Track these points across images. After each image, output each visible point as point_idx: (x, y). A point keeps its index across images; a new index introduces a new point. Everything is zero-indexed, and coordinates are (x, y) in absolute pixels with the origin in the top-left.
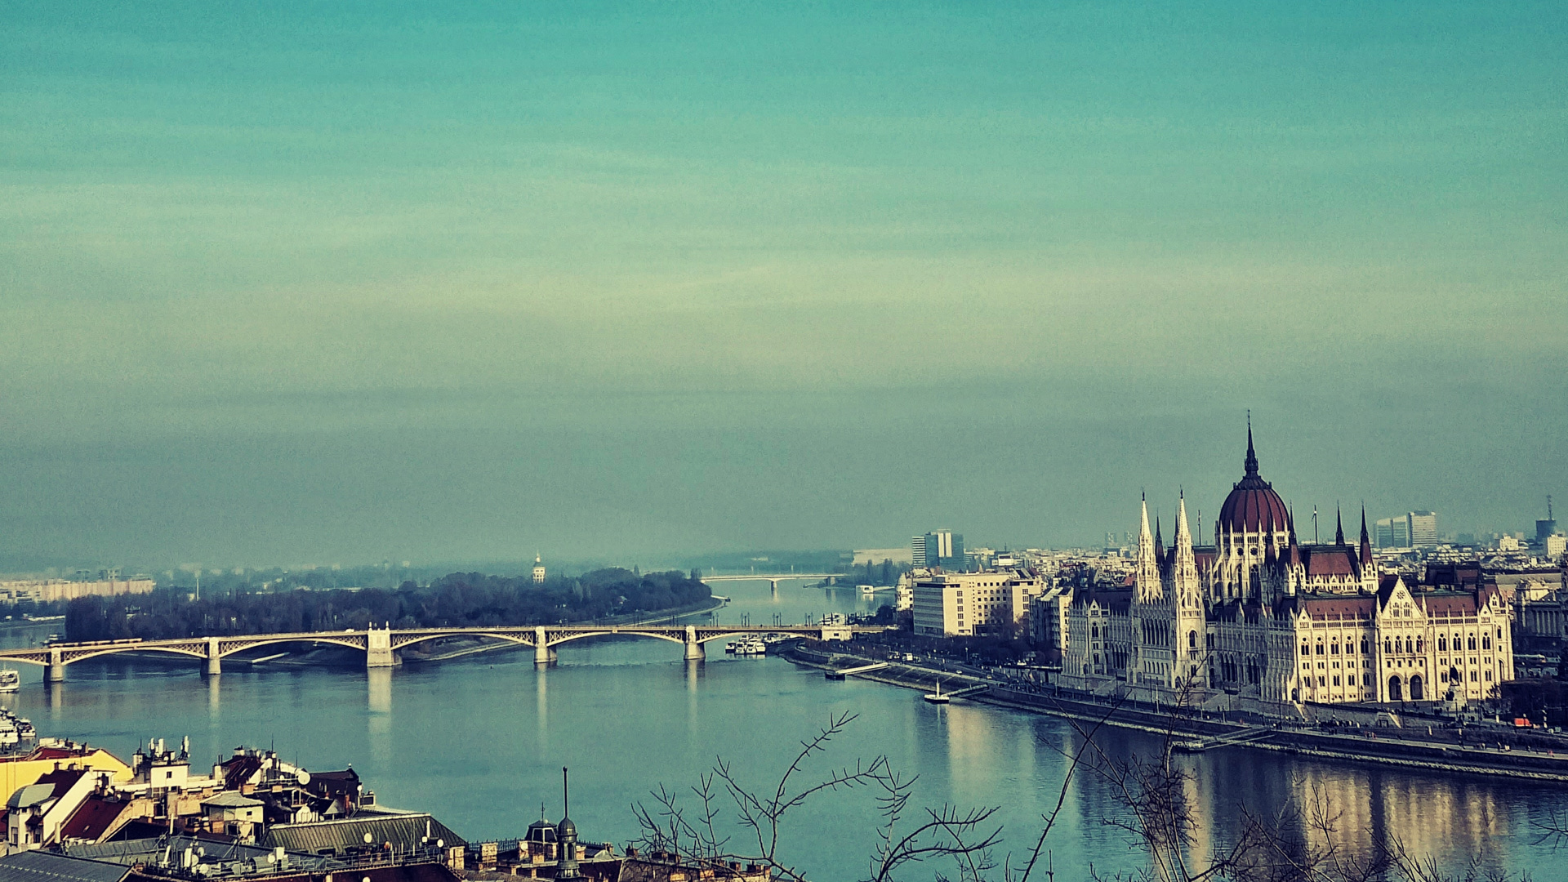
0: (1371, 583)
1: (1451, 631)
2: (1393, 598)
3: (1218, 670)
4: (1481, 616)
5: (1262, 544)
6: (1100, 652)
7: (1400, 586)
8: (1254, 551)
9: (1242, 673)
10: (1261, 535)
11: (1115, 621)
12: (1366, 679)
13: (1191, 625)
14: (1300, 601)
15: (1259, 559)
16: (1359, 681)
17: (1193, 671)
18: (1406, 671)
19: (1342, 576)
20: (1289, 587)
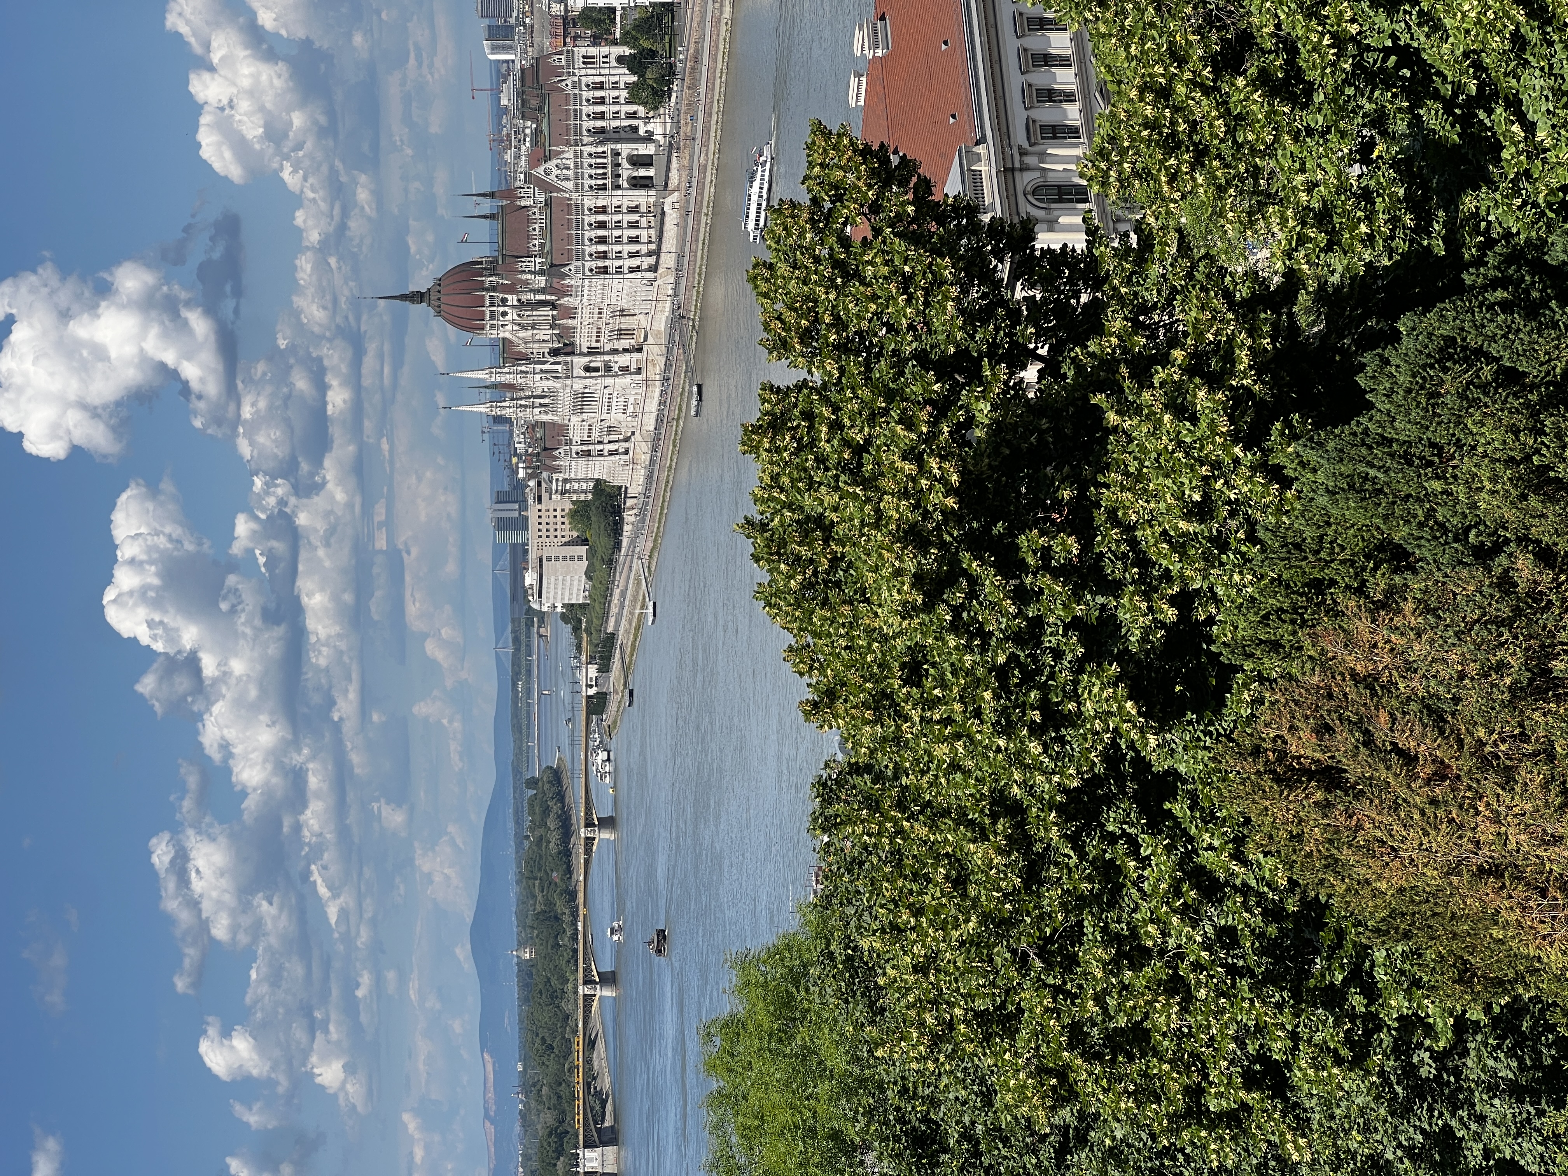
0: (537, 197)
3: (625, 346)
5: (496, 295)
8: (504, 300)
9: (626, 323)
10: (487, 295)
11: (576, 434)
12: (633, 210)
13: (578, 372)
14: (554, 270)
15: (512, 299)
16: (634, 217)
17: (625, 370)
18: (626, 171)
19: (530, 222)
20: (541, 281)
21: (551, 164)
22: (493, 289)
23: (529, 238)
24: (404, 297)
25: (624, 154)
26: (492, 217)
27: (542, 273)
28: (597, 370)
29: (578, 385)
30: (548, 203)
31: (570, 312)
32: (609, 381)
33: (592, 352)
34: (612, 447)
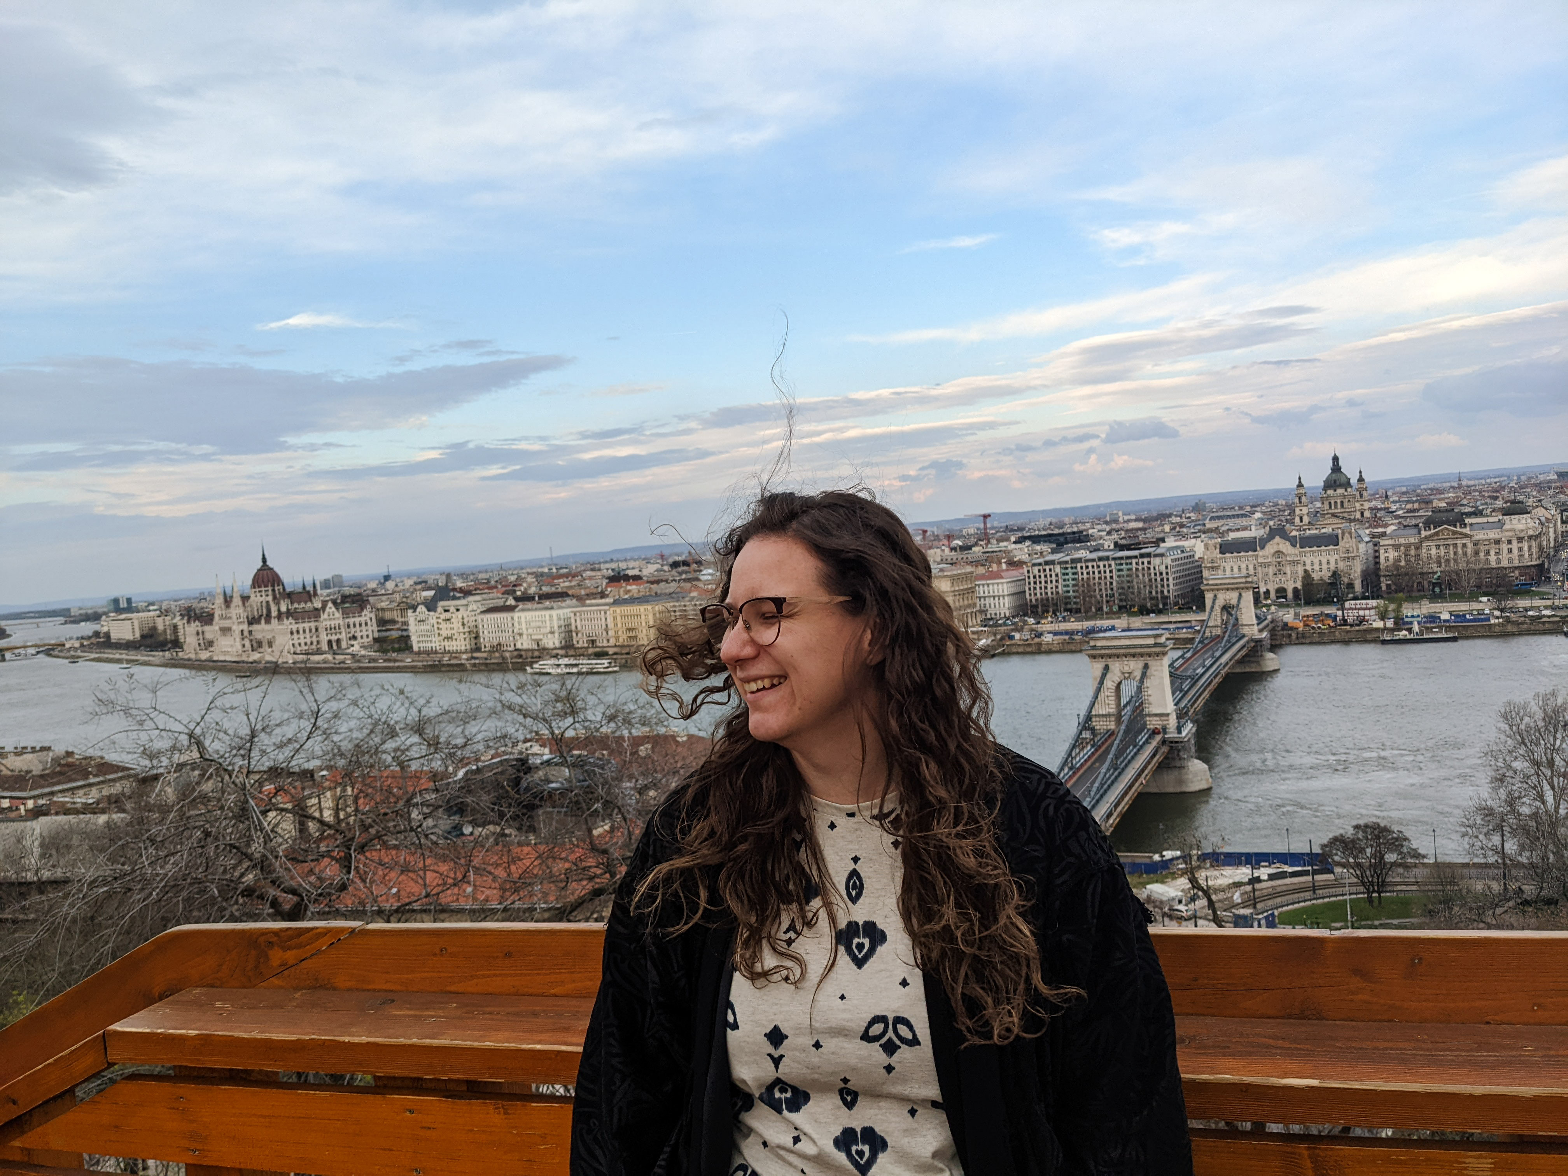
0: (318, 605)
1: (351, 621)
2: (327, 610)
3: (255, 645)
4: (363, 614)
5: (270, 593)
6: (201, 642)
7: (330, 604)
8: (267, 595)
9: (265, 644)
10: (270, 588)
11: (207, 628)
12: (318, 642)
13: (241, 627)
14: (289, 614)
15: (270, 598)
16: (315, 643)
17: (244, 646)
18: (334, 638)
19: (306, 603)
20: (283, 609)
21: (334, 609)
22: (273, 590)
23: (299, 603)
24: (264, 555)
25: (340, 637)
26: (304, 588)
27: (288, 609)
28: (242, 634)
29: (234, 627)
30: (316, 609)
31: (268, 621)
32: (238, 639)
33: (250, 632)
34: (202, 644)
